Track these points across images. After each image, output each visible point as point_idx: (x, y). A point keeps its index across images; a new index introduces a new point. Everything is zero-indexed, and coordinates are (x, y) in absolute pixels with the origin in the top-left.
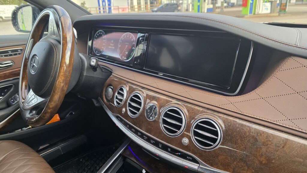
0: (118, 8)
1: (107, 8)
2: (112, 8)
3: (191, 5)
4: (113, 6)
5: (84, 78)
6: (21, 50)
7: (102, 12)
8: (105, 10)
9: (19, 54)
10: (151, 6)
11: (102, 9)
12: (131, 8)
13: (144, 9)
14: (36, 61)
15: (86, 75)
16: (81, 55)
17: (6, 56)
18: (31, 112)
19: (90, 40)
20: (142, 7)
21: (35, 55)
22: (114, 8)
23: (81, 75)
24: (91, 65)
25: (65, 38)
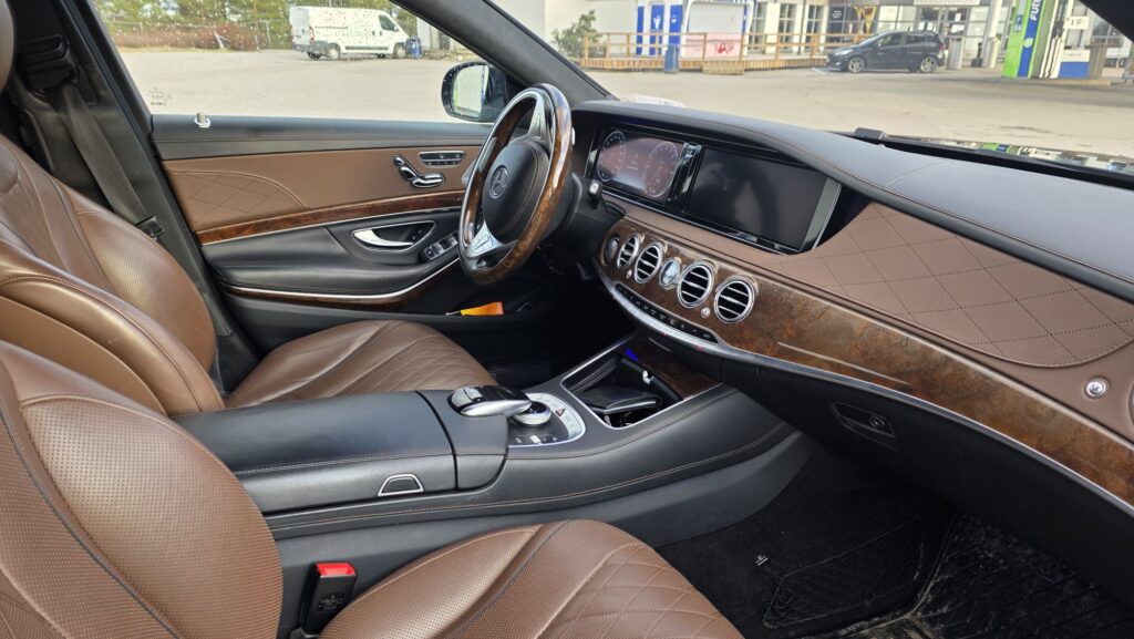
0: (705, 41)
1: (666, 40)
2: (683, 40)
3: (998, 44)
4: (688, 33)
5: (573, 217)
6: (461, 155)
7: (646, 51)
8: (656, 45)
9: (456, 162)
10: (830, 40)
11: (646, 39)
12: (753, 44)
13: (803, 48)
14: (503, 177)
15: (577, 214)
16: (575, 176)
17: (434, 163)
18: (479, 262)
19: (593, 150)
20: (796, 39)
21: (503, 166)
22: (687, 40)
23: (569, 211)
24: (589, 194)
25: (558, 144)
